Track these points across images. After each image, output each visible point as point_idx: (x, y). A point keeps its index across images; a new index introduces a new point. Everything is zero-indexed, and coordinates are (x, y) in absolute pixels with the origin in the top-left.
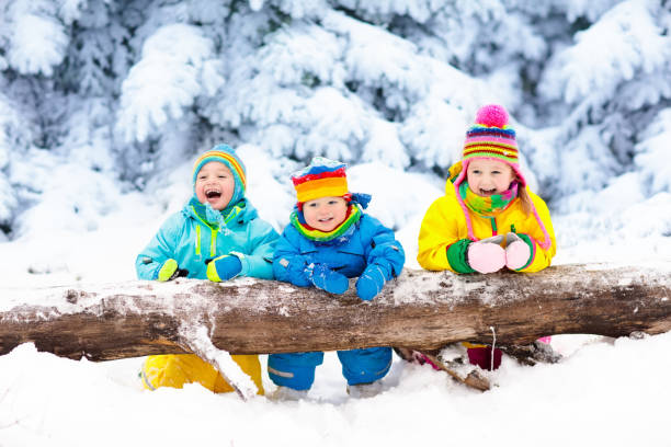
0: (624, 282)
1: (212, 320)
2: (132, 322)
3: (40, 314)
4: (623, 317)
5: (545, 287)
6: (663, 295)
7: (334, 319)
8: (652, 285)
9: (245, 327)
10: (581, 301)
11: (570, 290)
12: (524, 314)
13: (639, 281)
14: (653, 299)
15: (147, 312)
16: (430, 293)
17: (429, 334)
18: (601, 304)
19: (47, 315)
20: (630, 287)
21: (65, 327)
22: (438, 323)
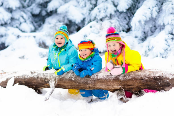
0: (157, 75)
1: (57, 80)
2: (42, 80)
3: (26, 77)
4: (156, 85)
5: (136, 76)
6: (167, 80)
7: (84, 81)
8: (164, 76)
9: (64, 82)
10: (145, 80)
11: (142, 77)
12: (130, 83)
13: (161, 75)
14: (164, 81)
15: (44, 77)
16: (107, 76)
17: (108, 87)
18: (150, 81)
19: (27, 77)
20: (158, 77)
21: (30, 80)
22: (109, 84)
